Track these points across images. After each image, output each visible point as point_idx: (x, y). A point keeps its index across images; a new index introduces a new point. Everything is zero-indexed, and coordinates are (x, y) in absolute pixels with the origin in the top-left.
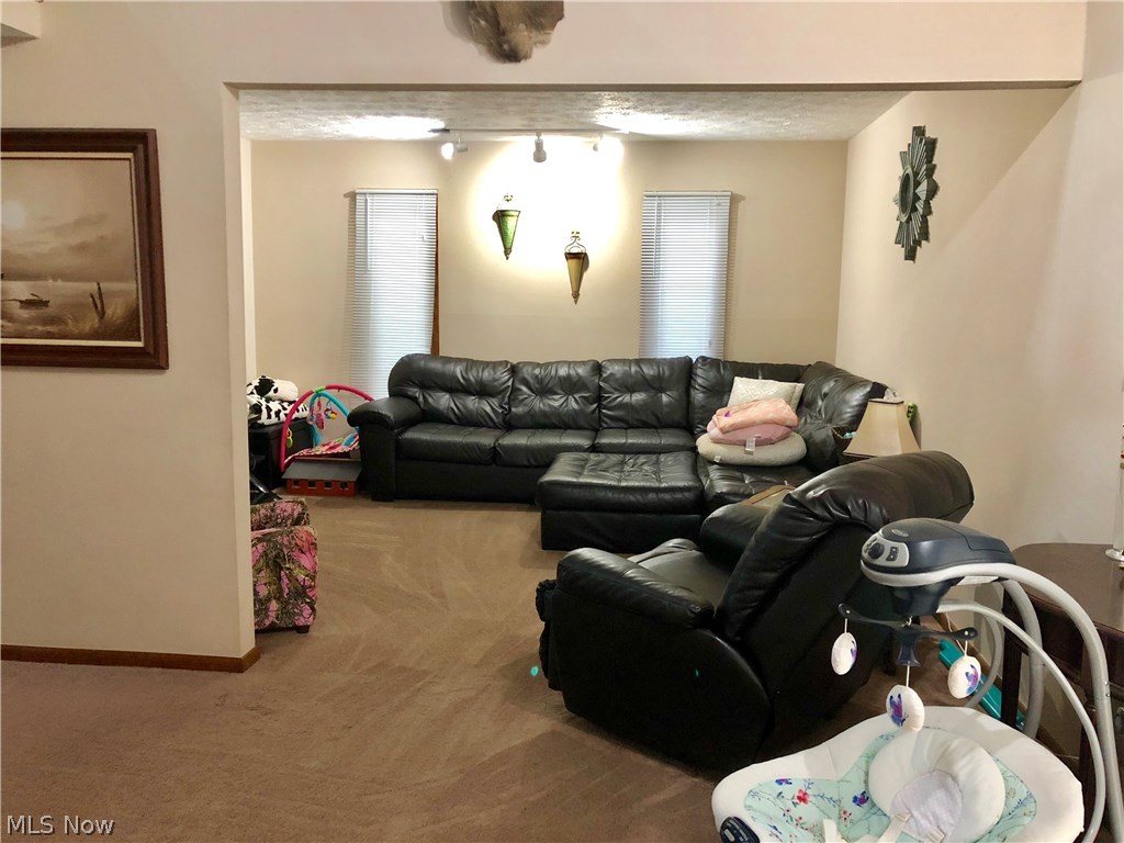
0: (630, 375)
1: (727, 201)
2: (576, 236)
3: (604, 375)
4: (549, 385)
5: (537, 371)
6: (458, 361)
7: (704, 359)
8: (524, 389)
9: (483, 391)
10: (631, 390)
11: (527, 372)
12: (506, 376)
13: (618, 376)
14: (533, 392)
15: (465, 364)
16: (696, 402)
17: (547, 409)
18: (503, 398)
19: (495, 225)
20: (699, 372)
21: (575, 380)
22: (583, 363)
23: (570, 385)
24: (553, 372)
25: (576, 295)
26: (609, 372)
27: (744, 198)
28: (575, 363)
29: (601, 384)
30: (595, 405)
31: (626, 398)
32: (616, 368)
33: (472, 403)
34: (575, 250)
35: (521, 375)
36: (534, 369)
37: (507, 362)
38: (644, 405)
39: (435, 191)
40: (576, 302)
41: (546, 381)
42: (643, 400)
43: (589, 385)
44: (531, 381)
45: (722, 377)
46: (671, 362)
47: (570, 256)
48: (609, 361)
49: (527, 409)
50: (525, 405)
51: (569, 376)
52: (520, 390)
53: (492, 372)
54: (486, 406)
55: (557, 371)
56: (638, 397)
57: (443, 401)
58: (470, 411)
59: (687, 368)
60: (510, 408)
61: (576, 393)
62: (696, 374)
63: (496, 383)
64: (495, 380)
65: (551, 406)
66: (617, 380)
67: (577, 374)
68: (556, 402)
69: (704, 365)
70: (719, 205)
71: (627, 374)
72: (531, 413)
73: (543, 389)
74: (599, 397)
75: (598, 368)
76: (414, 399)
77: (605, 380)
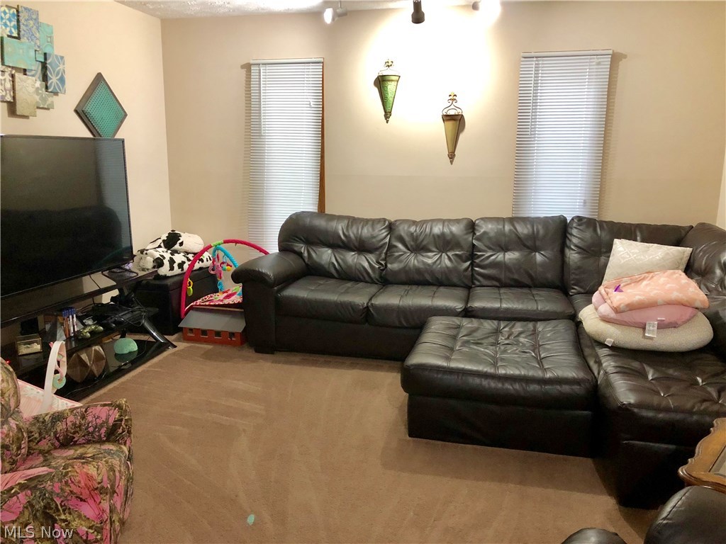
0: (504, 234)
1: (607, 60)
2: (453, 98)
3: (478, 234)
4: (425, 243)
5: (412, 229)
6: (340, 218)
7: (580, 219)
8: (400, 246)
9: (362, 247)
10: (505, 248)
11: (403, 230)
12: (384, 233)
13: (492, 234)
14: (409, 249)
15: (346, 222)
16: (571, 263)
17: (421, 266)
18: (380, 255)
19: (376, 90)
20: (574, 232)
21: (448, 238)
22: (457, 221)
23: (445, 243)
24: (428, 230)
25: (452, 156)
26: (482, 231)
27: (625, 56)
28: (449, 221)
29: (475, 242)
30: (468, 263)
31: (500, 257)
32: (490, 226)
33: (351, 258)
34: (452, 112)
35: (396, 233)
36: (409, 227)
37: (385, 220)
38: (518, 265)
39: (322, 60)
40: (451, 162)
41: (421, 238)
42: (517, 259)
43: (463, 243)
44: (407, 239)
45: (599, 238)
46: (546, 221)
47: (447, 118)
48: (482, 219)
49: (401, 265)
50: (401, 262)
51: (443, 234)
52: (396, 247)
53: (370, 229)
54: (365, 262)
55: (431, 229)
56: (511, 256)
57: (326, 256)
58: (349, 267)
59: (561, 228)
60: (386, 265)
61: (449, 251)
62: (571, 235)
63: (374, 240)
64: (373, 237)
65: (424, 263)
66: (490, 238)
67: (451, 232)
68: (430, 259)
69: (579, 225)
70: (599, 64)
71: (501, 233)
72: (405, 270)
73: (418, 247)
74: (472, 255)
75: (472, 226)
76: (300, 254)
77: (478, 239)
